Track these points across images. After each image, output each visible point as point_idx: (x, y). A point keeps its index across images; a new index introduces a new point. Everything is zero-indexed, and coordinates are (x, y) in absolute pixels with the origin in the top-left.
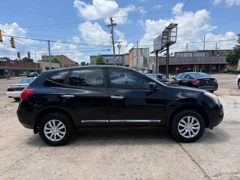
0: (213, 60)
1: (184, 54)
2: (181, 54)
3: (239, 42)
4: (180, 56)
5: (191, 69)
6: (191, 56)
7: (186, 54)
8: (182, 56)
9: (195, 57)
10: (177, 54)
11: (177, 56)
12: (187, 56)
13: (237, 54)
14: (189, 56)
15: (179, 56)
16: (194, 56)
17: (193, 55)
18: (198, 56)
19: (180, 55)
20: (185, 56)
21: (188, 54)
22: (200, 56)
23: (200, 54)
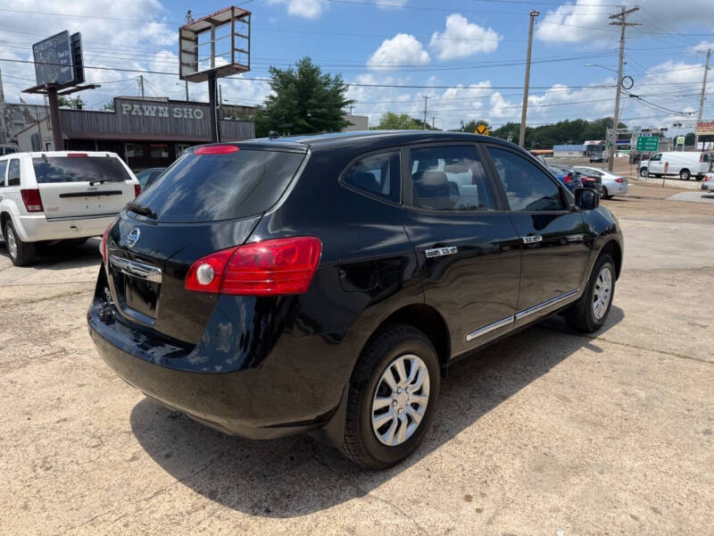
0: (226, 132)
1: (144, 107)
2: (136, 106)
3: (274, 89)
4: (134, 113)
5: (169, 155)
6: (166, 115)
7: (150, 107)
8: (140, 114)
9: (177, 119)
10: (124, 105)
11: (125, 113)
12: (153, 114)
13: (275, 121)
14: (160, 115)
15: (130, 111)
16: (175, 116)
17: (170, 112)
18: (186, 116)
19: (133, 108)
20: (147, 114)
21: (155, 108)
22: (191, 117)
23: (191, 110)
